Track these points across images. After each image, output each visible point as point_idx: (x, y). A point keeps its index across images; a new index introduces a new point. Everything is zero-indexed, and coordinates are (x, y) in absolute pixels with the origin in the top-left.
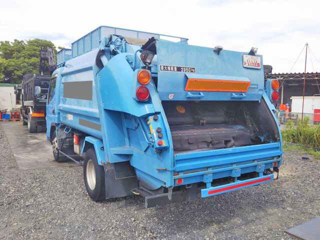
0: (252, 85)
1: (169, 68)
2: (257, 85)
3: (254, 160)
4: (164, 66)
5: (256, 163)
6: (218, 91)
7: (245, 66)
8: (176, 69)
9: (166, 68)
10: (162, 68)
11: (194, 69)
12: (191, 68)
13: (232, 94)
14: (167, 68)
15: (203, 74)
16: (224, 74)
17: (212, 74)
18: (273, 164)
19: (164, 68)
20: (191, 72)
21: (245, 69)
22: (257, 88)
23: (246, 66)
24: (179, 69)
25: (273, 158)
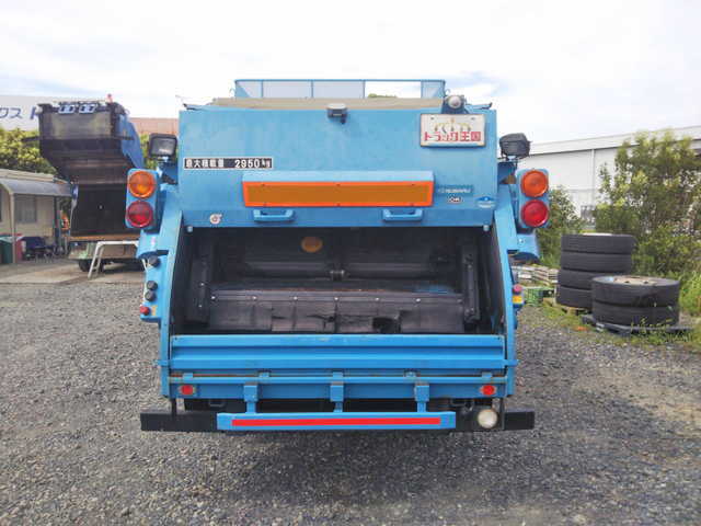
0: (452, 187)
1: (205, 163)
2: (471, 187)
3: (407, 370)
4: (194, 160)
5: (410, 378)
6: (339, 206)
7: (424, 143)
8: (221, 163)
9: (197, 162)
10: (189, 163)
11: (270, 160)
12: (260, 160)
13: (382, 213)
14: (200, 164)
15: (294, 170)
16: (356, 167)
17: (319, 169)
18: (482, 388)
19: (194, 164)
20: (261, 166)
21: (428, 151)
22: (471, 194)
23: (431, 142)
24: (229, 163)
25: (479, 372)
